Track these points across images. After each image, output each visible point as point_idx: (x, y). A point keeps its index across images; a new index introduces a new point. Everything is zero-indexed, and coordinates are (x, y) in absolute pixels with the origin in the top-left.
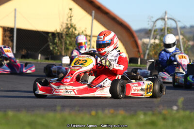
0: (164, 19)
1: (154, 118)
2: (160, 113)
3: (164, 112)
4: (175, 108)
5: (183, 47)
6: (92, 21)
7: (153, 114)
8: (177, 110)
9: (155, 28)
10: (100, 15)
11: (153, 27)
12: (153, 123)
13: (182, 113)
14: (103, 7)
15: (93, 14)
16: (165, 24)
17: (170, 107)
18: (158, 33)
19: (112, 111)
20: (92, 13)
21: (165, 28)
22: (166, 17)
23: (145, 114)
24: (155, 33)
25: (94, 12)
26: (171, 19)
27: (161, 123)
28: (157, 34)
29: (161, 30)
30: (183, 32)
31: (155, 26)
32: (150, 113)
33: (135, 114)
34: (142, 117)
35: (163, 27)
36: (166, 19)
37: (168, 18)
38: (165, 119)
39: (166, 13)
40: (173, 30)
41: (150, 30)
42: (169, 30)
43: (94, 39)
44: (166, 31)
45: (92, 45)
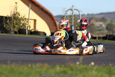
0: (72, 10)
1: (66, 69)
2: (69, 66)
3: (71, 65)
4: (78, 63)
6: (29, 10)
7: (65, 67)
8: (79, 65)
9: (66, 15)
10: (34, 7)
11: (65, 15)
12: (65, 72)
13: (82, 66)
15: (30, 6)
16: (72, 13)
17: (75, 62)
18: (68, 18)
19: (40, 64)
21: (72, 15)
22: (73, 8)
23: (60, 67)
25: (30, 5)
26: (76, 10)
27: (70, 72)
29: (70, 16)
31: (67, 14)
32: (63, 66)
33: (54, 66)
34: (58, 68)
35: (71, 14)
36: (73, 10)
37: (74, 9)
38: (72, 69)
39: (73, 6)
40: (77, 16)
42: (75, 16)
43: (30, 21)
44: (73, 17)
45: (29, 24)
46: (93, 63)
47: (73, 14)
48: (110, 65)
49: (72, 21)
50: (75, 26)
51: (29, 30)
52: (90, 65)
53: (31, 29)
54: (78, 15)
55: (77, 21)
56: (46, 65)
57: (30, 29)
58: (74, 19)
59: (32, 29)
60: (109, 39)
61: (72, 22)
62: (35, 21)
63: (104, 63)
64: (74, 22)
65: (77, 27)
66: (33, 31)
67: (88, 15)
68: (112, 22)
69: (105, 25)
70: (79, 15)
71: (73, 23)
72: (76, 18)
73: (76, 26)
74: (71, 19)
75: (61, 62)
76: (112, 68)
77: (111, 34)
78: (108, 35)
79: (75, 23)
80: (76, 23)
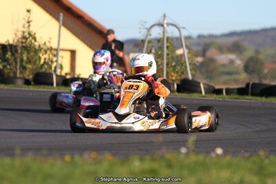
0: (163, 26)
1: (155, 165)
2: (162, 158)
3: (168, 156)
4: (184, 150)
5: (190, 64)
6: (60, 27)
7: (153, 160)
8: (187, 154)
9: (149, 38)
10: (71, 20)
11: (146, 37)
13: (193, 158)
14: (74, 9)
15: (61, 18)
16: (164, 32)
17: (178, 150)
18: (154, 44)
19: (94, 154)
20: (59, 16)
21: (163, 38)
22: (165, 22)
23: (141, 160)
24: (150, 45)
25: (61, 14)
26: (173, 25)
27: (165, 172)
28: (153, 46)
29: (159, 41)
30: (188, 44)
31: (150, 35)
32: (148, 158)
33: (125, 159)
34: (136, 164)
35: (161, 36)
36: (165, 26)
37: (168, 24)
38: (170, 166)
39: (165, 16)
40: (175, 40)
41: (143, 41)
42: (169, 41)
43: (61, 53)
44: (165, 42)
45: (60, 62)
46: (219, 151)
47: (166, 35)
48: (262, 153)
49: (163, 51)
50: (171, 63)
51: (61, 76)
52: (213, 155)
53: (63, 74)
54: (176, 38)
55: (173, 51)
56: (108, 157)
57: (61, 72)
58: (167, 47)
59: (66, 74)
60: (253, 95)
61: (163, 55)
62: (73, 53)
63: (245, 151)
64: (168, 54)
65: (175, 66)
66: (68, 77)
67: (200, 37)
68: (257, 52)
69: (242, 60)
70: (179, 39)
71: (165, 57)
72: (172, 45)
73: (173, 64)
74: (161, 48)
75: (140, 150)
76: (267, 161)
77: (256, 81)
78: (251, 83)
79: (170, 56)
80: (172, 58)
